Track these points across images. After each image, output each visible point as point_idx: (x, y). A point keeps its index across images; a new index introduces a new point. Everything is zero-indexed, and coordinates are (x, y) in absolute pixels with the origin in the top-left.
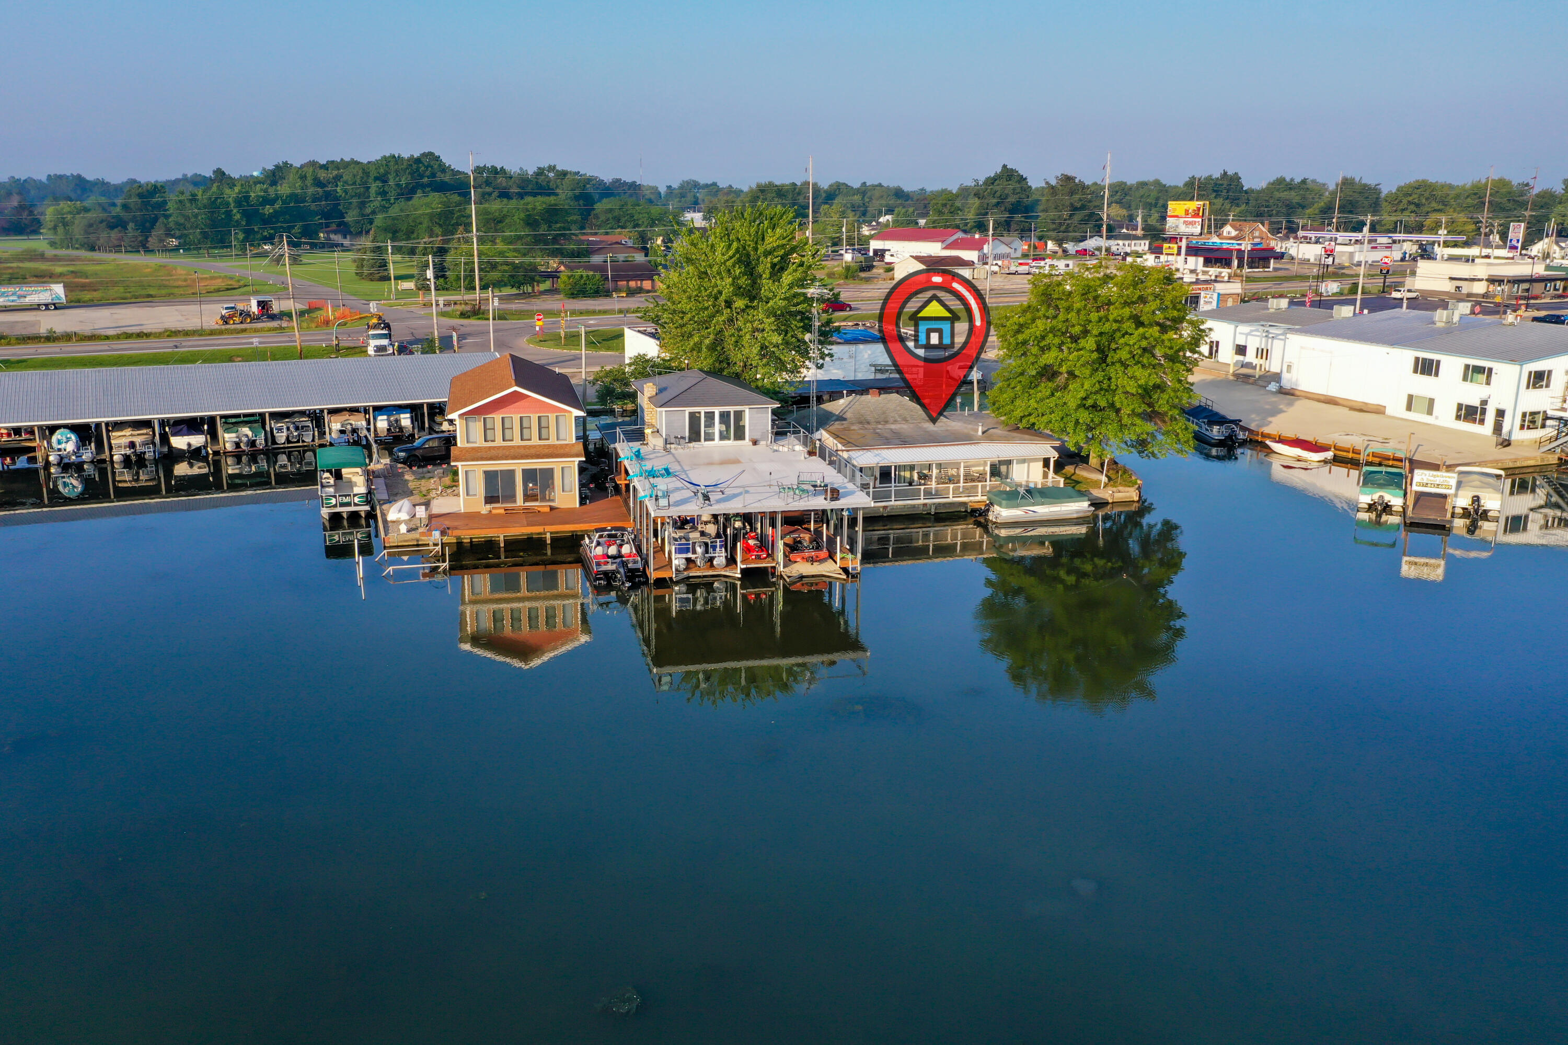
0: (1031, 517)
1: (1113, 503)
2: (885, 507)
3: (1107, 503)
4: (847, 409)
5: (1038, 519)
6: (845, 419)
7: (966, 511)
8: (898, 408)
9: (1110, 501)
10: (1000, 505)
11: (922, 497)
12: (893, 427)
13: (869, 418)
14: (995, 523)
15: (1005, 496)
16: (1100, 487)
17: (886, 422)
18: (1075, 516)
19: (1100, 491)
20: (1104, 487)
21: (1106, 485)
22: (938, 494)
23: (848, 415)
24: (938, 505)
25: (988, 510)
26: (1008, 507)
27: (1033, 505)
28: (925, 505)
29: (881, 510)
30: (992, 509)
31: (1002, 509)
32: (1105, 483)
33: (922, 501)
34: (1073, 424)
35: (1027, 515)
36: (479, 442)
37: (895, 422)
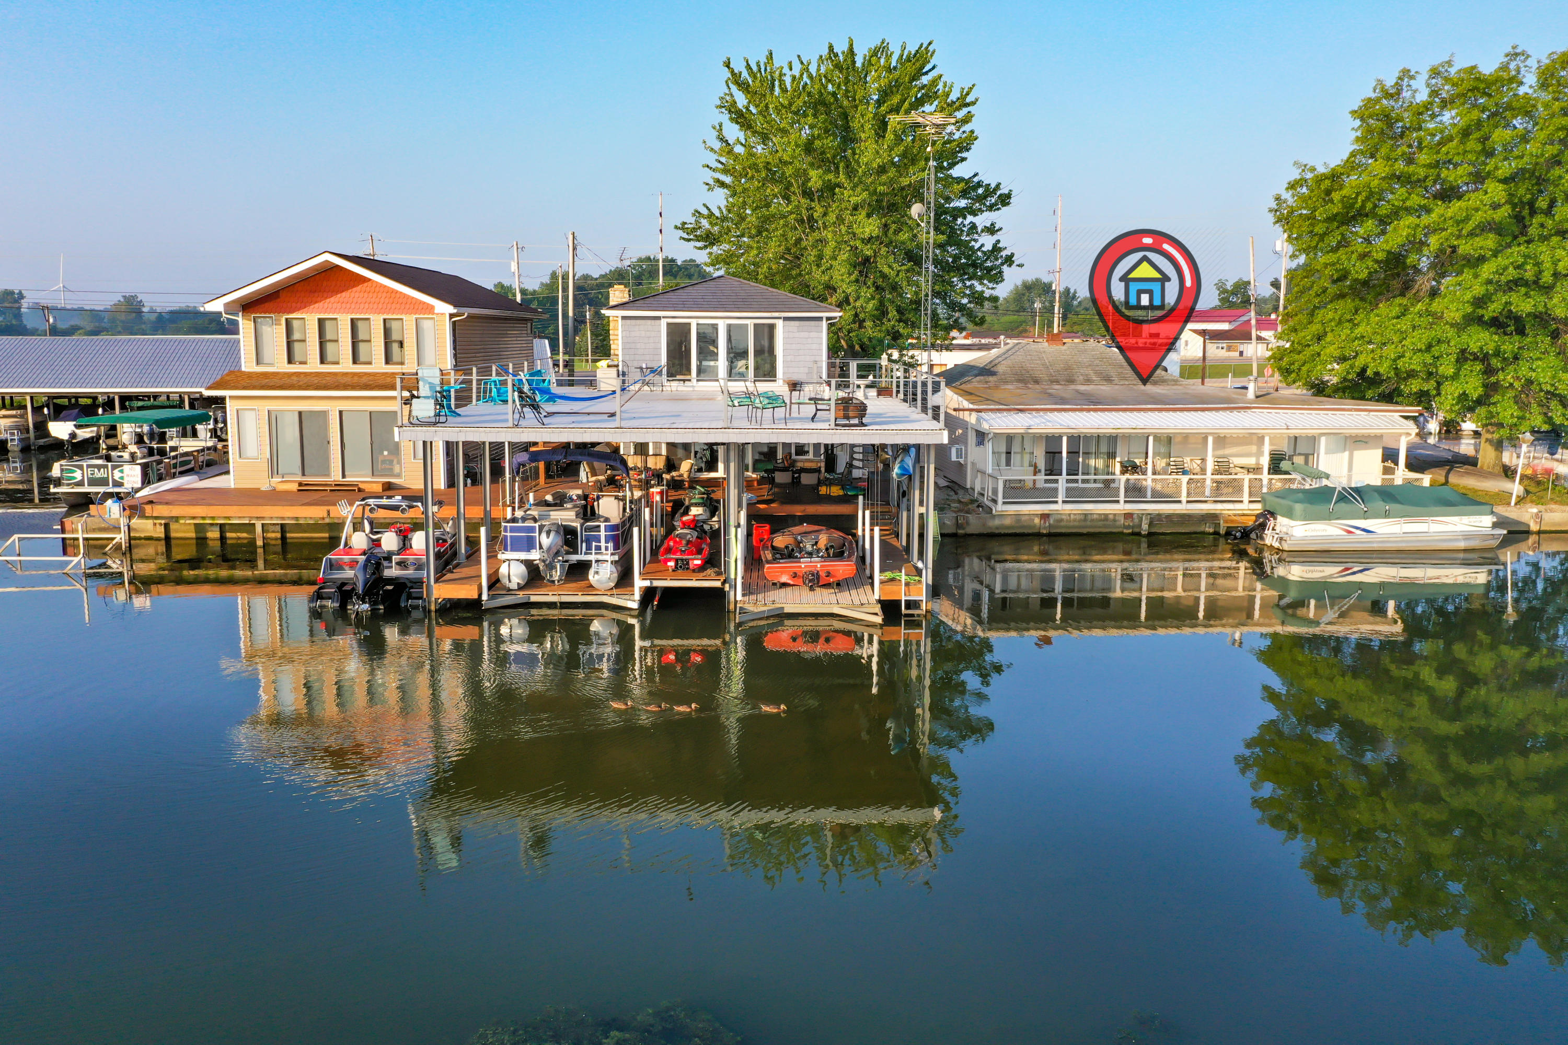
0: (1359, 541)
1: (1539, 533)
2: (1045, 516)
3: (1528, 532)
4: (1000, 359)
5: (1376, 546)
6: (993, 374)
7: (1216, 533)
8: (1097, 362)
9: (1534, 527)
10: (1289, 514)
11: (1122, 498)
12: (1082, 388)
13: (1037, 374)
14: (1279, 551)
15: (1300, 495)
16: (1509, 504)
17: (1071, 381)
18: (1462, 545)
19: (1509, 509)
20: (1516, 504)
21: (1520, 500)
22: (1159, 496)
23: (1001, 369)
24: (1155, 519)
25: (1263, 526)
26: (1309, 517)
27: (1365, 515)
28: (1129, 516)
29: (1037, 521)
30: (1271, 523)
31: (1292, 523)
32: (1518, 496)
33: (1121, 507)
34: (1453, 358)
35: (1351, 536)
36: (278, 363)
37: (1088, 381)
